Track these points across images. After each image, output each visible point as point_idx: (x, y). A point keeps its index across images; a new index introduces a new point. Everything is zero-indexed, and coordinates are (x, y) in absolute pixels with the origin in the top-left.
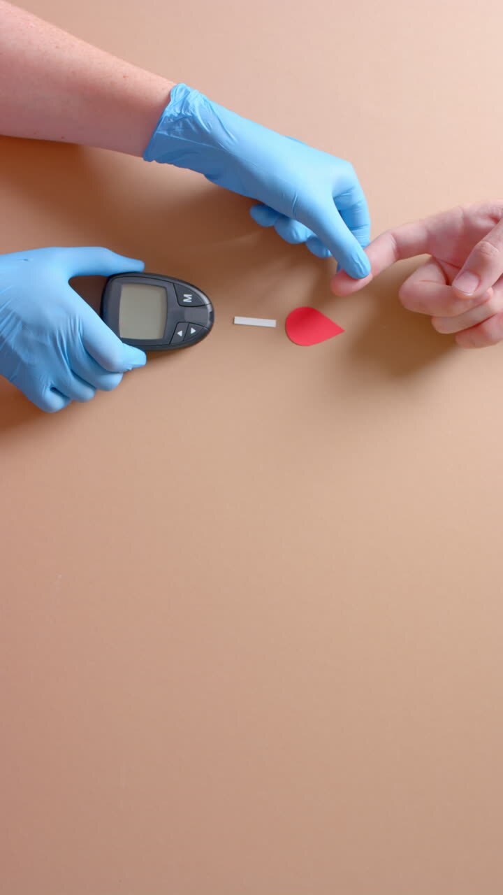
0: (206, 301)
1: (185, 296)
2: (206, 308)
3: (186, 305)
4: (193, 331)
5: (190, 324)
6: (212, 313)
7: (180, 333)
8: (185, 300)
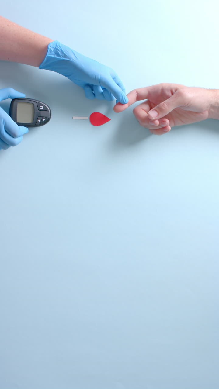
0: (49, 109)
1: (41, 107)
2: (49, 111)
3: (42, 110)
4: (44, 120)
5: (43, 117)
6: (51, 114)
7: (39, 121)
8: (41, 108)
